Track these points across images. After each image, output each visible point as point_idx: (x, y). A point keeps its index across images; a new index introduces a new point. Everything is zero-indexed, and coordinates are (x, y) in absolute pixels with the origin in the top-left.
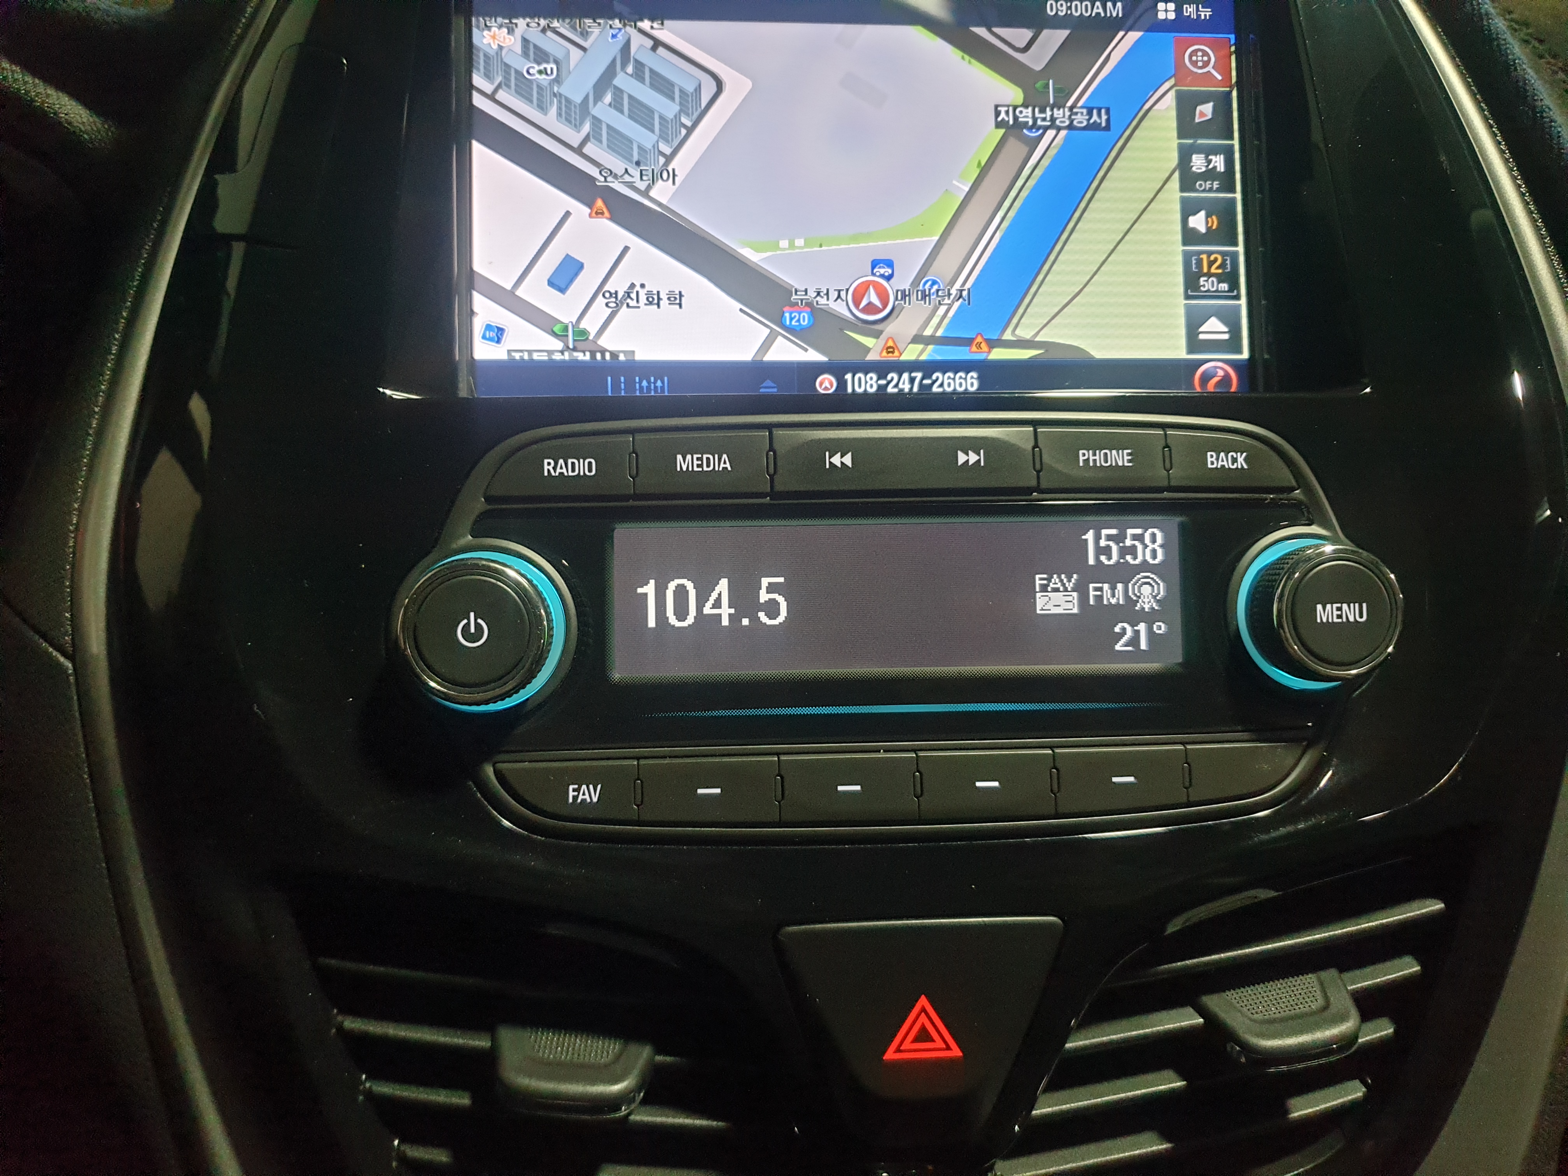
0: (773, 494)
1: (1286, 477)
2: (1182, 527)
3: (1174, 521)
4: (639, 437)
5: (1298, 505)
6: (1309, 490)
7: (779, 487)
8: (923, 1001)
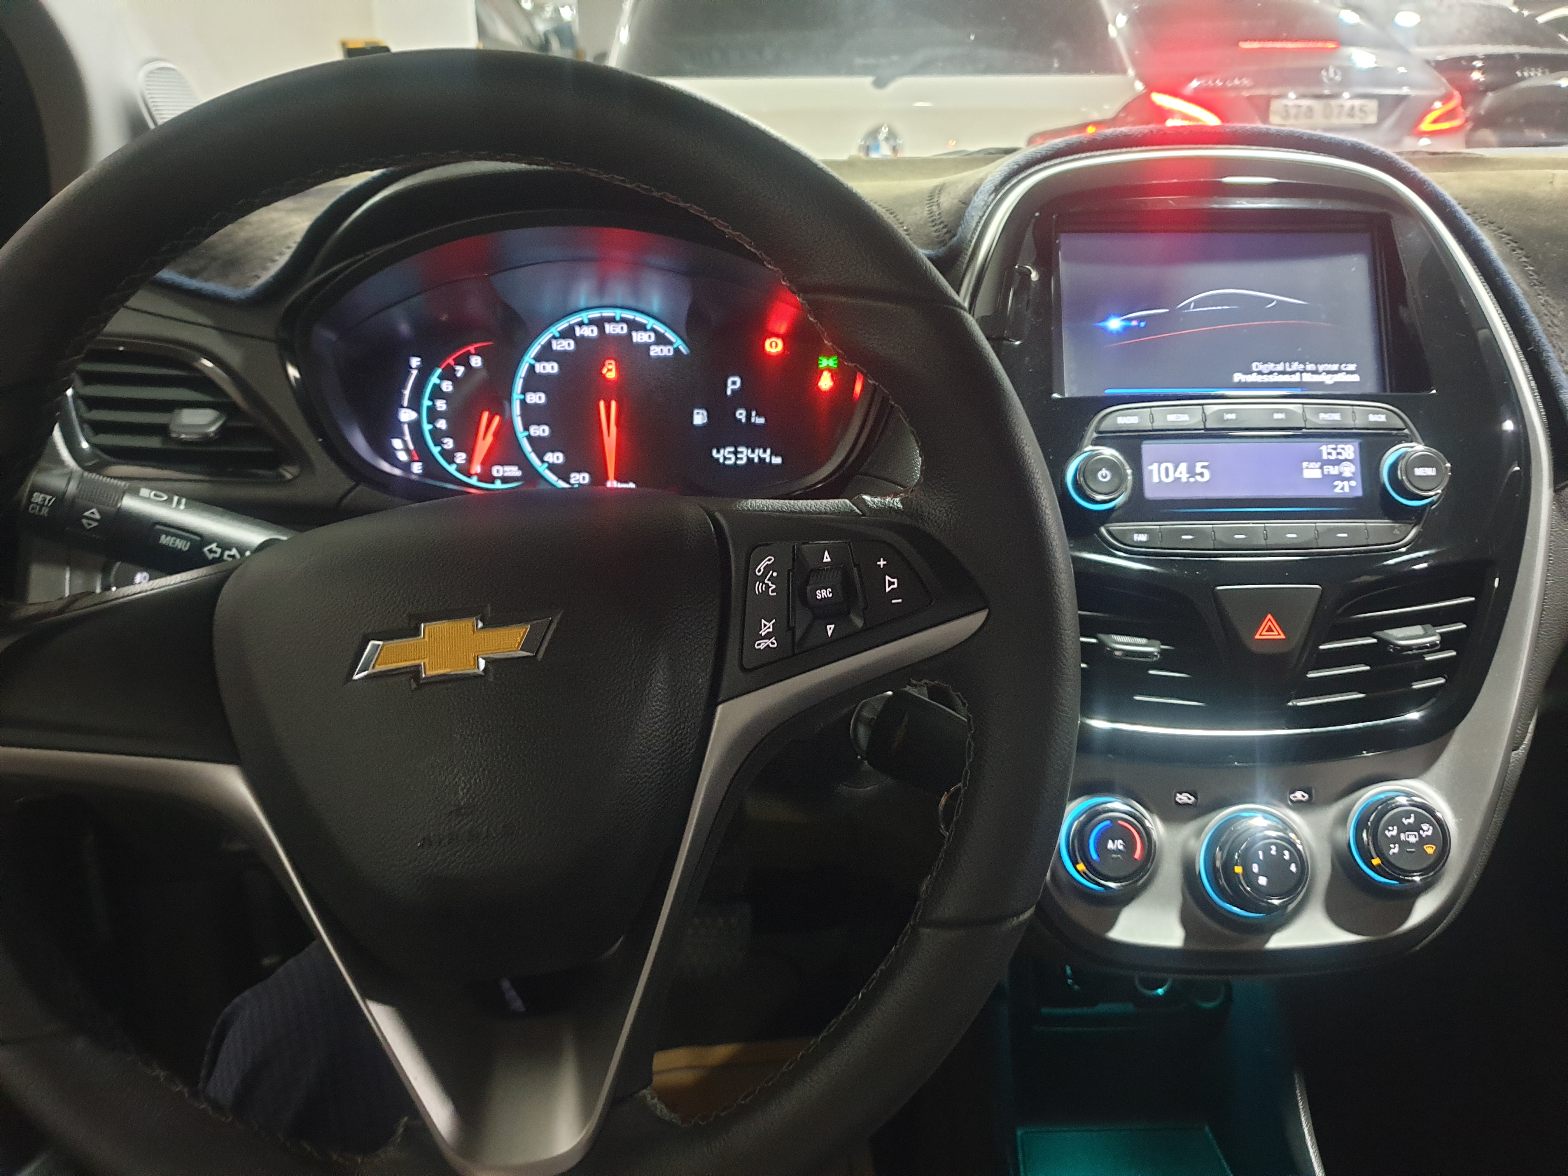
0: (1205, 429)
1: (1400, 424)
2: (1360, 444)
3: (1357, 442)
4: (1153, 409)
5: (1406, 436)
6: (1410, 430)
7: (1208, 426)
8: (1269, 616)
